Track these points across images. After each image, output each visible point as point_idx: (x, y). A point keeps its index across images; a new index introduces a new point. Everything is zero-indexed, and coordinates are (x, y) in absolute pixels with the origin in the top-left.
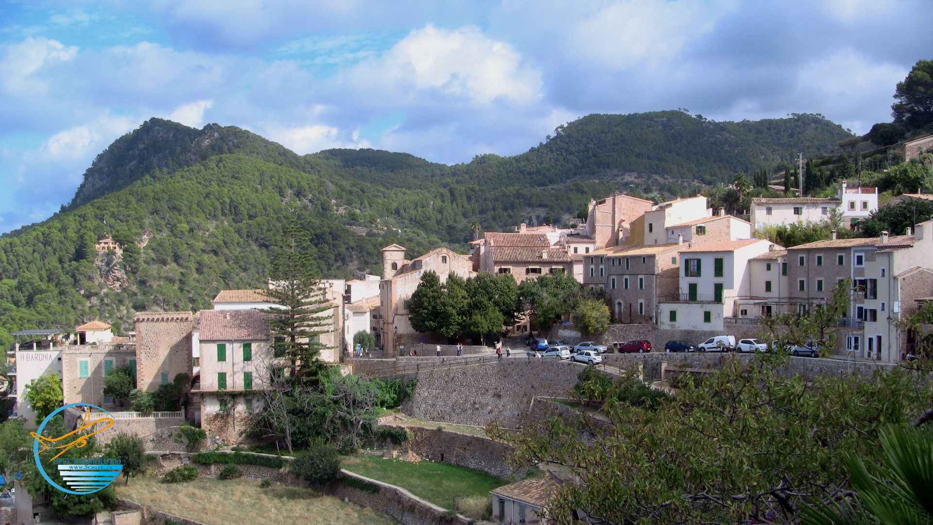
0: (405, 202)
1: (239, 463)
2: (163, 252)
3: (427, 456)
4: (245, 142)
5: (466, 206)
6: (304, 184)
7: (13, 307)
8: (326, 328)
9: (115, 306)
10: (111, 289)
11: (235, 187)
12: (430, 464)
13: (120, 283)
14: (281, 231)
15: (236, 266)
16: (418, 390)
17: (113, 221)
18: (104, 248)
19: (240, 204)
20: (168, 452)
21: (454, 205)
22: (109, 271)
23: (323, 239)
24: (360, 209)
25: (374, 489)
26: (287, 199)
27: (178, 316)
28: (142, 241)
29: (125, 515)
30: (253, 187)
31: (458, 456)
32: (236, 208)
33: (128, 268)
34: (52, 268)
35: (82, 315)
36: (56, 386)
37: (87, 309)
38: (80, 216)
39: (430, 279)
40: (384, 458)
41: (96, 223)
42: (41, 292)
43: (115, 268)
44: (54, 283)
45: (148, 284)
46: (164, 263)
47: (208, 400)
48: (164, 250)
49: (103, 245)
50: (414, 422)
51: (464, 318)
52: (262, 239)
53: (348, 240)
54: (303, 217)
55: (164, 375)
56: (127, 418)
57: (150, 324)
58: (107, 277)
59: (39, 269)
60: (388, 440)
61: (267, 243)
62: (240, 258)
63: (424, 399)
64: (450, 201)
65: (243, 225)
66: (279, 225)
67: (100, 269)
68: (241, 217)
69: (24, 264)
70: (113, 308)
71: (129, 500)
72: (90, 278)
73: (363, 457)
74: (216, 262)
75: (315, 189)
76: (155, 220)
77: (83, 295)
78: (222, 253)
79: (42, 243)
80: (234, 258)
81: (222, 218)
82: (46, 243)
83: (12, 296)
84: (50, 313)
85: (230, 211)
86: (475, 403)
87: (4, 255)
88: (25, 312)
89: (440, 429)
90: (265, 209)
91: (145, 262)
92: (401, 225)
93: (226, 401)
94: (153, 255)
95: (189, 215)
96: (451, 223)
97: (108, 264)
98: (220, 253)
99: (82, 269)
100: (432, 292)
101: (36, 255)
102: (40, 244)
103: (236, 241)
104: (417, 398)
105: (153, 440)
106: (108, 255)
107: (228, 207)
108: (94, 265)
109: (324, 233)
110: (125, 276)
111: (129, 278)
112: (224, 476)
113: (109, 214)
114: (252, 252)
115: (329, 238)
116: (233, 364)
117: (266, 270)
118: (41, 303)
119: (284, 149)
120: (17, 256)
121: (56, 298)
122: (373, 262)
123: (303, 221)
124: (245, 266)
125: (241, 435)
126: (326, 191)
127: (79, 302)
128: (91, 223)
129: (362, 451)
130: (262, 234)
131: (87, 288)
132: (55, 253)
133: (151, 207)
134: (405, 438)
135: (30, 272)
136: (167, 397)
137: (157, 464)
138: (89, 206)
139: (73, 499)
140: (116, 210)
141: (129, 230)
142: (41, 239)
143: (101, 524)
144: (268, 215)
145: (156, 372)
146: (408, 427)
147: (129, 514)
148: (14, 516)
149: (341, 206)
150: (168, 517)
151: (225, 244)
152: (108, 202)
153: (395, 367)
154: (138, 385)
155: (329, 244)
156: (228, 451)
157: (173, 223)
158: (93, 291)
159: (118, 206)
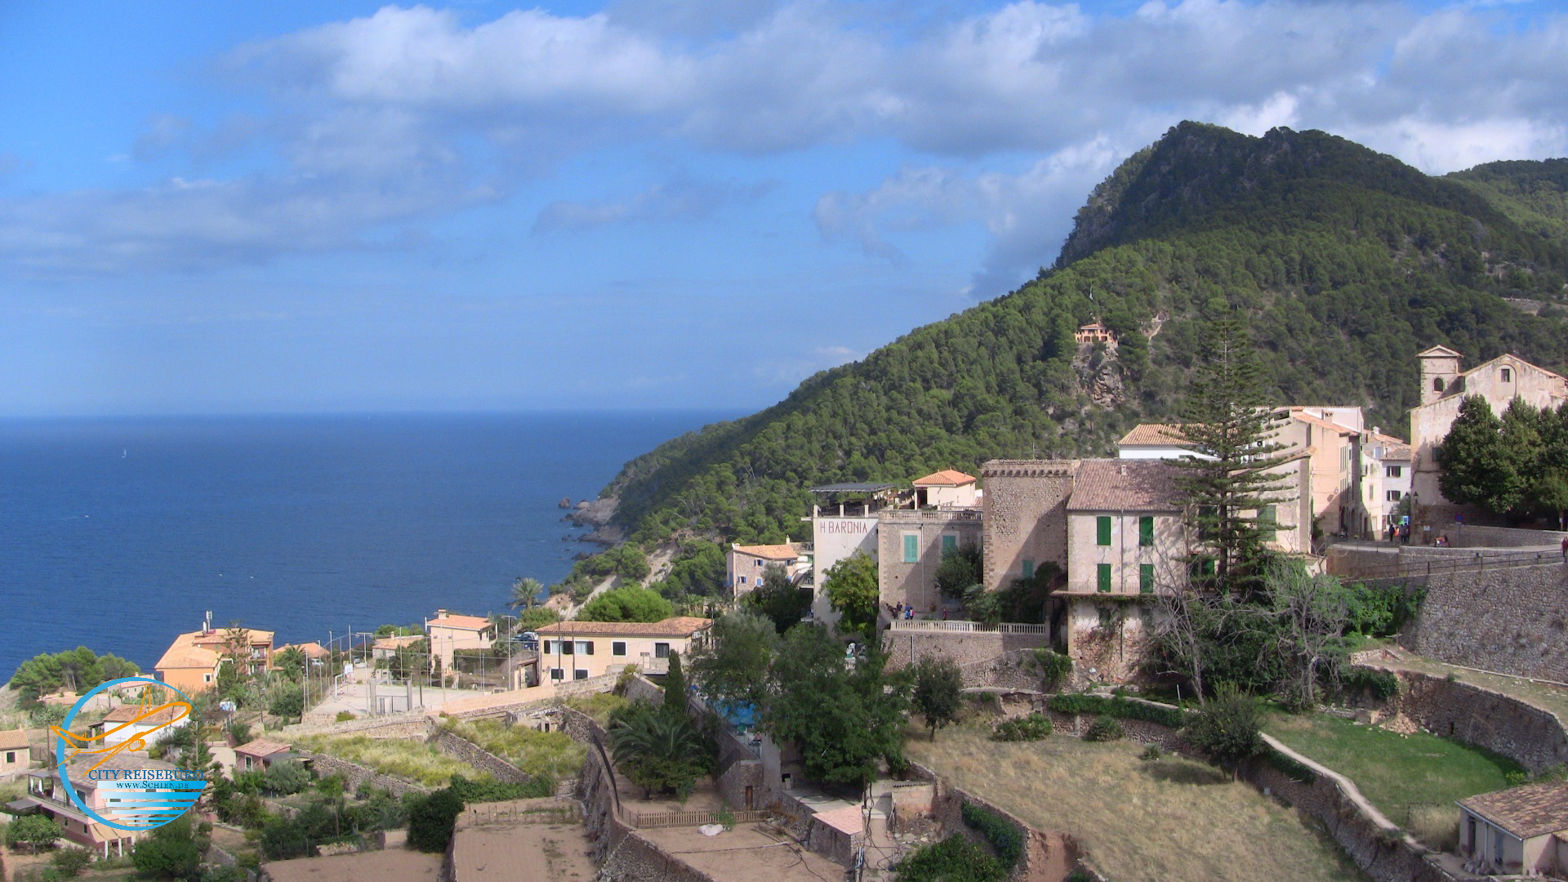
1: (1119, 716)
2: (1185, 346)
3: (1427, 725)
4: (1335, 157)
6: (1432, 226)
7: (943, 433)
8: (1287, 494)
9: (1102, 434)
10: (1097, 406)
11: (1311, 234)
12: (1429, 738)
13: (1111, 396)
14: (1387, 308)
15: (1306, 368)
16: (1426, 608)
17: (1104, 294)
18: (1087, 339)
19: (1319, 262)
20: (1012, 690)
22: (1094, 377)
23: (1461, 321)
24: (1532, 267)
25: (1305, 776)
26: (1401, 253)
28: (1150, 327)
29: (908, 789)
30: (1343, 233)
31: (1476, 728)
32: (1311, 269)
33: (1126, 372)
34: (1005, 371)
35: (1048, 448)
36: (866, 575)
37: (1057, 439)
38: (1053, 288)
39: (1474, 410)
40: (1355, 723)
41: (1075, 297)
42: (986, 409)
43: (1105, 371)
44: (1007, 397)
45: (1158, 398)
46: (1186, 363)
47: (1079, 608)
48: (1186, 341)
49: (1086, 334)
50: (1415, 663)
51: (1532, 481)
52: (1354, 322)
53: (1504, 322)
54: (1425, 284)
55: (1027, 563)
56: (959, 632)
57: (1006, 480)
58: (1091, 387)
59: (986, 373)
60: (1367, 692)
61: (1363, 329)
62: (1314, 354)
63: (1436, 623)
65: (1320, 299)
66: (1384, 298)
67: (1079, 372)
68: (1320, 284)
69: (963, 366)
70: (1099, 437)
71: (922, 765)
72: (1064, 389)
73: (1321, 718)
74: (1272, 361)
75: (1452, 235)
76: (1174, 292)
77: (1052, 416)
78: (1284, 345)
79: (993, 331)
80: (1303, 354)
81: (1288, 287)
82: (999, 331)
83: (944, 416)
84: (998, 445)
85: (1302, 275)
86: (1519, 635)
87: (934, 350)
88: (961, 441)
89: (1450, 680)
90: (1360, 270)
91: (1154, 362)
93: (1109, 611)
94: (1169, 351)
95: (1229, 283)
97: (1093, 366)
98: (1280, 348)
99: (1050, 372)
101: (983, 351)
102: (990, 333)
103: (1308, 326)
104: (1426, 621)
105: (995, 669)
106: (1093, 349)
107: (1297, 268)
108: (1072, 366)
109: (1461, 311)
110: (1120, 385)
111: (1126, 388)
112: (1092, 736)
113: (1098, 282)
114: (1336, 344)
115: (1471, 320)
116: (1123, 551)
117: (1358, 374)
118: (985, 429)
120: (953, 351)
121: (1008, 421)
122: (1548, 361)
123: (1426, 291)
124: (1323, 368)
125: (1131, 668)
126: (1472, 237)
127: (1045, 427)
128: (1071, 298)
129: (1322, 707)
130: (1354, 313)
131: (1058, 403)
132: (1011, 348)
133: (1168, 270)
134: (1394, 692)
135: (972, 377)
136: (1024, 599)
137: (996, 708)
138: (1068, 270)
139: (833, 756)
140: (1109, 276)
141: (1129, 309)
142: (992, 325)
143: (876, 801)
144: (1364, 282)
145: (1013, 557)
146: (1400, 672)
147: (914, 788)
148: (760, 774)
149: (1498, 263)
150: (967, 798)
151: (1290, 330)
152: (1099, 264)
153: (1398, 565)
154: (986, 577)
155: (1472, 330)
156: (1105, 693)
157: (1203, 297)
158: (1069, 409)
159: (1114, 269)
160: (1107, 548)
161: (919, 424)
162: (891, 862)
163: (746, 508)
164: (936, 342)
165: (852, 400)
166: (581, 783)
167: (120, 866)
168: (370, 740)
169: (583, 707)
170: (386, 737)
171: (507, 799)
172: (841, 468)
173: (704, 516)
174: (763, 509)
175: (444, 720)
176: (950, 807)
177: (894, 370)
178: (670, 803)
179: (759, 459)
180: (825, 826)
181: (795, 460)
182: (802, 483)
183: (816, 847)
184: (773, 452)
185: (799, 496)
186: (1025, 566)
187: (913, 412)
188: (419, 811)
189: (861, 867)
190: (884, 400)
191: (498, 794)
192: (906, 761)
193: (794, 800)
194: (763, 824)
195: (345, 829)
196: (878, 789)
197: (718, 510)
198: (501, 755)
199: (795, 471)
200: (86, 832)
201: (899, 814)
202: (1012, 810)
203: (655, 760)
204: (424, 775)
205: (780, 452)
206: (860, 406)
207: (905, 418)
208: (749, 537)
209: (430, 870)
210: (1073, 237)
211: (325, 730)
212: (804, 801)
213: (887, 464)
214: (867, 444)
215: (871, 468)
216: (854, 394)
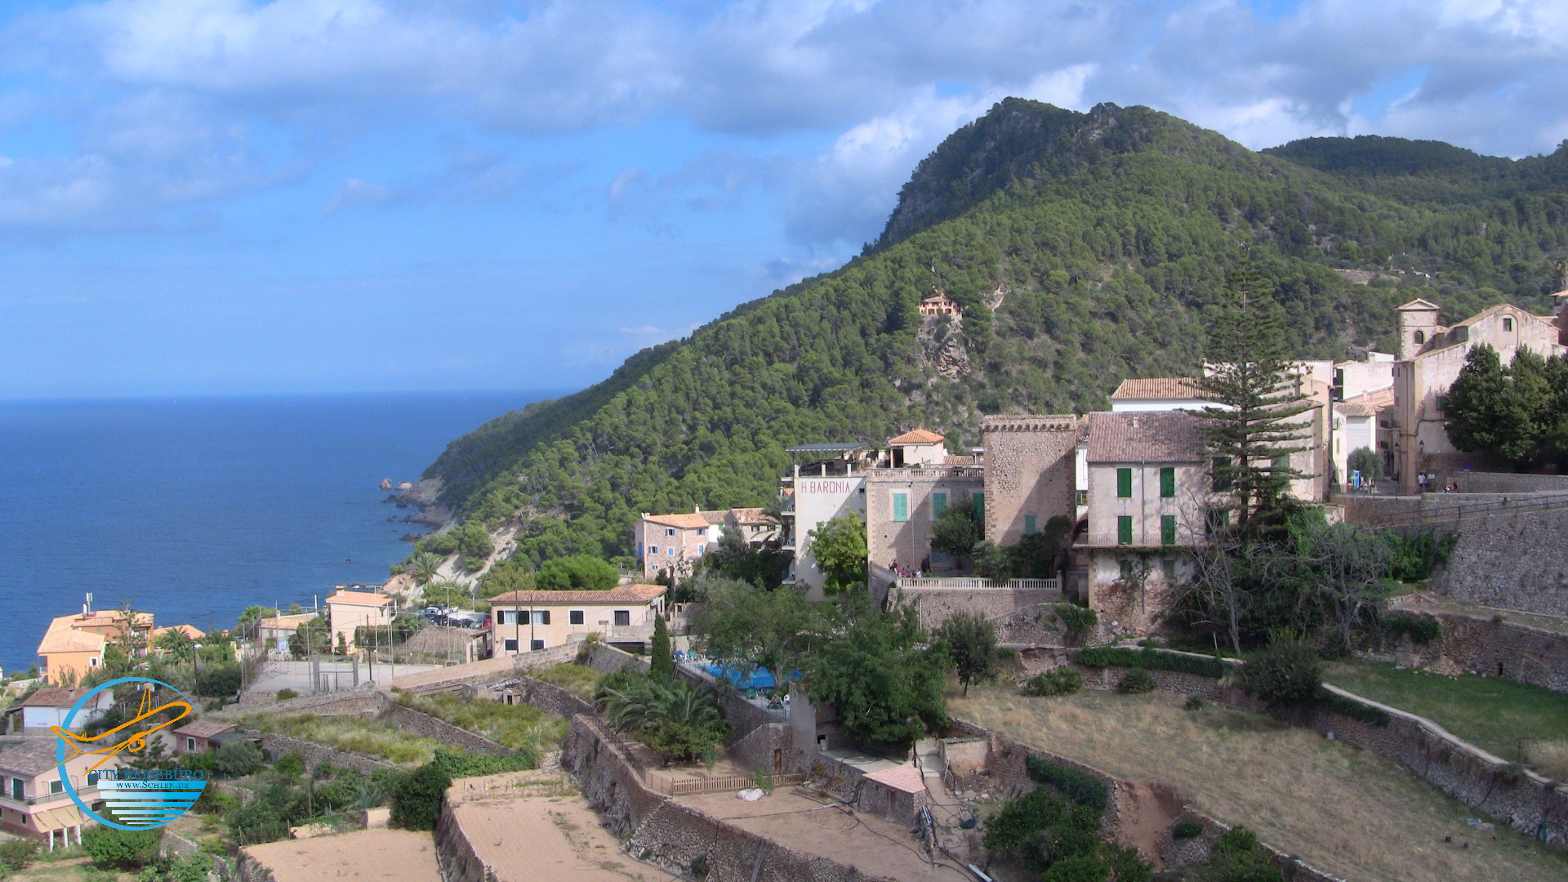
0: (1436, 225)
1: (1150, 667)
2: (1028, 318)
3: (1473, 666)
4: (1161, 132)
5: (1547, 230)
6: (1261, 198)
7: (790, 407)
8: (1300, 443)
9: (949, 406)
10: (943, 378)
11: (1145, 207)
12: (1477, 679)
13: (957, 368)
14: (1223, 279)
15: (1147, 339)
16: (1458, 551)
17: (945, 267)
18: (931, 311)
19: (1154, 235)
20: (1033, 645)
21: (1525, 228)
22: (940, 349)
23: (1295, 291)
24: (1357, 240)
25: (1379, 719)
26: (1232, 226)
27: (1052, 422)
28: (993, 299)
29: (961, 745)
30: (1175, 206)
31: (1528, 667)
32: (1147, 242)
33: (971, 344)
34: (850, 344)
35: (897, 420)
36: (856, 534)
37: (905, 411)
38: (893, 261)
39: (1482, 358)
40: (1398, 667)
41: (919, 270)
42: (833, 383)
43: (950, 343)
44: (853, 369)
45: (1003, 370)
46: (1030, 334)
47: (1100, 561)
48: (1030, 313)
49: (930, 306)
50: (1452, 606)
51: (1544, 427)
52: (1191, 293)
53: (1337, 292)
54: (1259, 255)
55: (1029, 518)
56: (968, 588)
57: (1007, 435)
58: (937, 360)
59: (830, 347)
60: (1406, 636)
61: (1200, 300)
62: (1154, 325)
63: (1470, 567)
64: (1516, 222)
65: (1158, 271)
66: (1219, 269)
67: (925, 345)
68: (1156, 257)
69: (806, 339)
70: (947, 409)
71: (968, 722)
72: (910, 361)
73: (1360, 664)
74: (1114, 332)
75: (1280, 208)
76: (1014, 265)
77: (899, 388)
78: (1124, 317)
79: (834, 304)
80: (1144, 325)
81: (1125, 259)
82: (841, 305)
83: (788, 390)
84: (847, 417)
85: (1138, 247)
87: (775, 324)
88: (808, 415)
89: (1497, 621)
90: (1195, 242)
91: (998, 333)
92: (1429, 266)
93: (1130, 563)
94: (1012, 323)
95: (1069, 255)
96: (1519, 261)
97: (938, 338)
98: (1120, 318)
99: (896, 345)
100: (1486, 381)
101: (825, 324)
102: (832, 307)
103: (1147, 297)
104: (1458, 565)
105: (1010, 625)
106: (938, 322)
107: (1133, 241)
108: (917, 339)
109: (1295, 282)
110: (965, 357)
111: (972, 360)
112: (1125, 689)
113: (940, 255)
114: (1175, 314)
115: (1305, 291)
116: (1144, 503)
117: (1198, 344)
118: (833, 401)
119: (1226, 140)
120: (795, 325)
121: (856, 393)
122: (1380, 330)
123: (1260, 262)
124: (1163, 339)
125: (1154, 619)
126: (1299, 210)
127: (892, 399)
128: (912, 271)
129: (1359, 653)
130: (1191, 284)
131: (904, 375)
132: (854, 321)
133: (1007, 243)
134: (1437, 634)
135: (816, 351)
136: (1034, 554)
137: (1016, 664)
138: (907, 243)
139: (880, 714)
140: (950, 249)
141: (972, 281)
142: (833, 299)
143: (923, 759)
144: (1200, 254)
145: (1016, 513)
146: (1440, 616)
147: (968, 745)
148: (788, 737)
149: (1325, 235)
150: (1031, 753)
151: (1130, 302)
152: (939, 237)
153: (1419, 511)
154: (988, 534)
155: (1305, 301)
156: (1132, 646)
157: (1042, 269)
158: (915, 381)
159: (955, 242)
160: (1128, 500)
161: (763, 398)
162: (960, 819)
163: (589, 484)
164: (776, 316)
165: (693, 375)
166: (565, 755)
167: (69, 857)
168: (318, 718)
169: (549, 677)
170: (333, 714)
171: (491, 772)
172: (686, 443)
173: (548, 493)
174: (609, 486)
175: (397, 695)
176: (1009, 762)
177: (736, 345)
178: (690, 770)
179: (601, 435)
180: (878, 785)
181: (639, 435)
182: (646, 458)
183: (868, 809)
184: (616, 428)
185: (645, 471)
186: (1027, 522)
187: (757, 386)
188: (405, 788)
189: (932, 825)
190: (727, 375)
191: (483, 767)
192: (949, 719)
193: (834, 762)
194: (800, 788)
195: (317, 809)
196: (924, 746)
197: (561, 487)
198: (471, 728)
199: (639, 446)
200: (24, 821)
201: (955, 771)
202: (1086, 762)
203: (675, 726)
204: (392, 752)
205: (623, 428)
206: (703, 381)
207: (749, 392)
208: (597, 513)
209: (424, 849)
210: (897, 212)
211: (267, 709)
212: (846, 761)
213: (735, 438)
214: (712, 419)
215: (717, 442)
216: (696, 370)
